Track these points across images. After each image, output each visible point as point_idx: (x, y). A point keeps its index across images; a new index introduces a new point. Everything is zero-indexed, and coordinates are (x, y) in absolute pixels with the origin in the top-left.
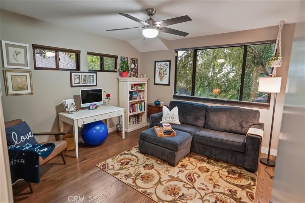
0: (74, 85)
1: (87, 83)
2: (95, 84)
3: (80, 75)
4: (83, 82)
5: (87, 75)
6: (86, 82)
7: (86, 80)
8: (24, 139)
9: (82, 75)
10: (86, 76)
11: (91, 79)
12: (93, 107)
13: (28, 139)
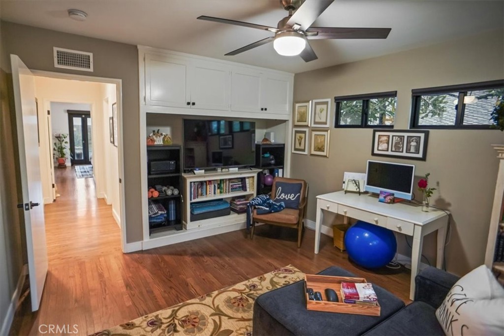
0: (376, 152)
1: (402, 152)
2: (420, 155)
3: (389, 136)
4: (393, 149)
5: (404, 136)
6: (401, 150)
7: (401, 146)
8: (284, 197)
9: (393, 136)
10: (402, 138)
11: (413, 144)
12: (385, 197)
13: (287, 199)
